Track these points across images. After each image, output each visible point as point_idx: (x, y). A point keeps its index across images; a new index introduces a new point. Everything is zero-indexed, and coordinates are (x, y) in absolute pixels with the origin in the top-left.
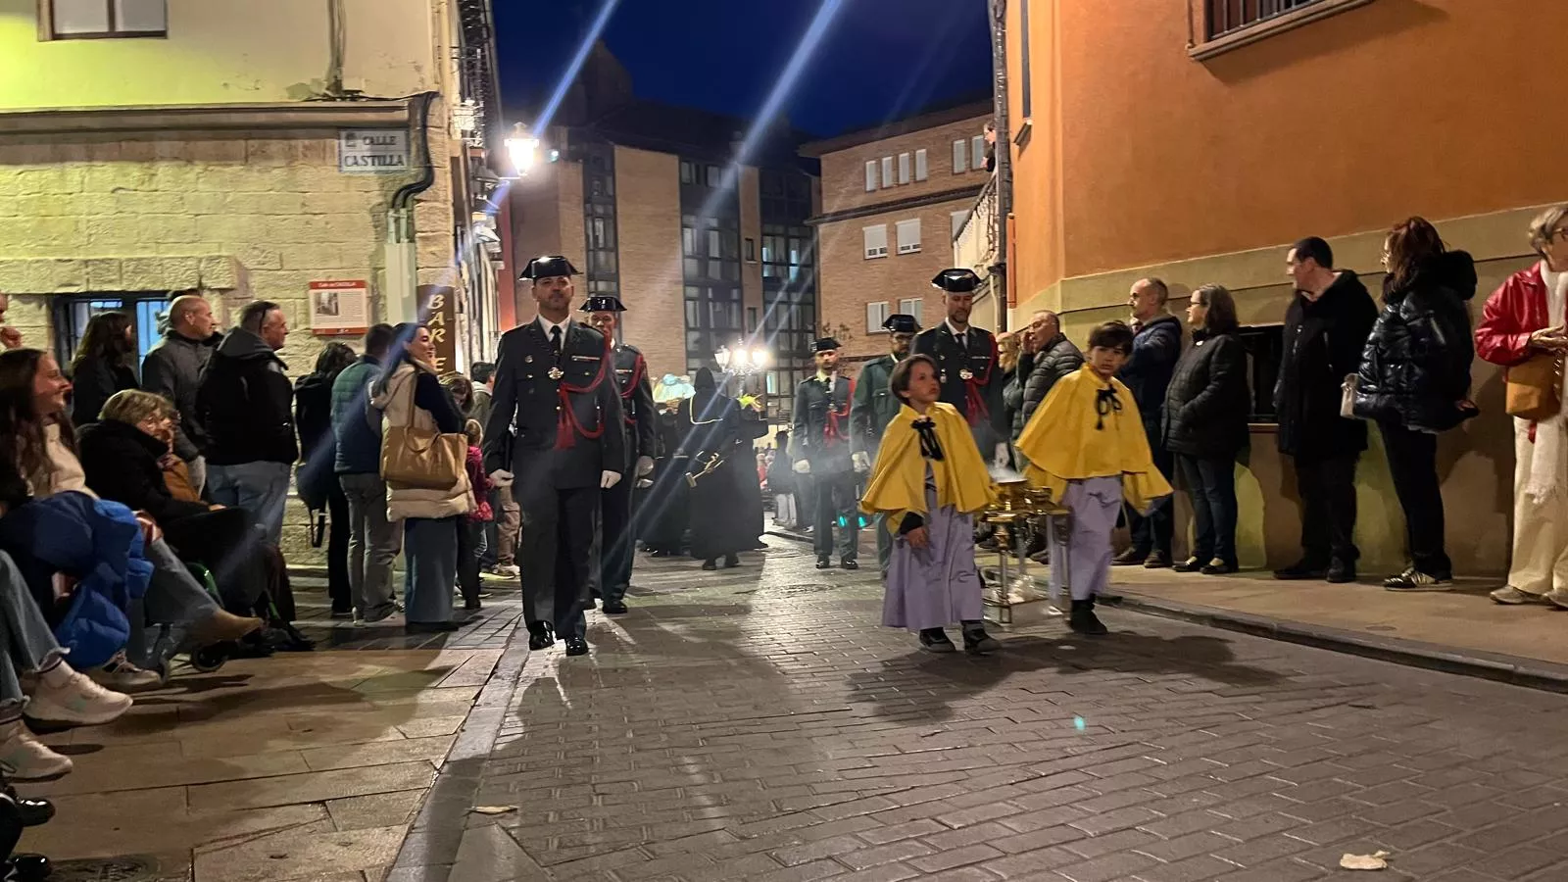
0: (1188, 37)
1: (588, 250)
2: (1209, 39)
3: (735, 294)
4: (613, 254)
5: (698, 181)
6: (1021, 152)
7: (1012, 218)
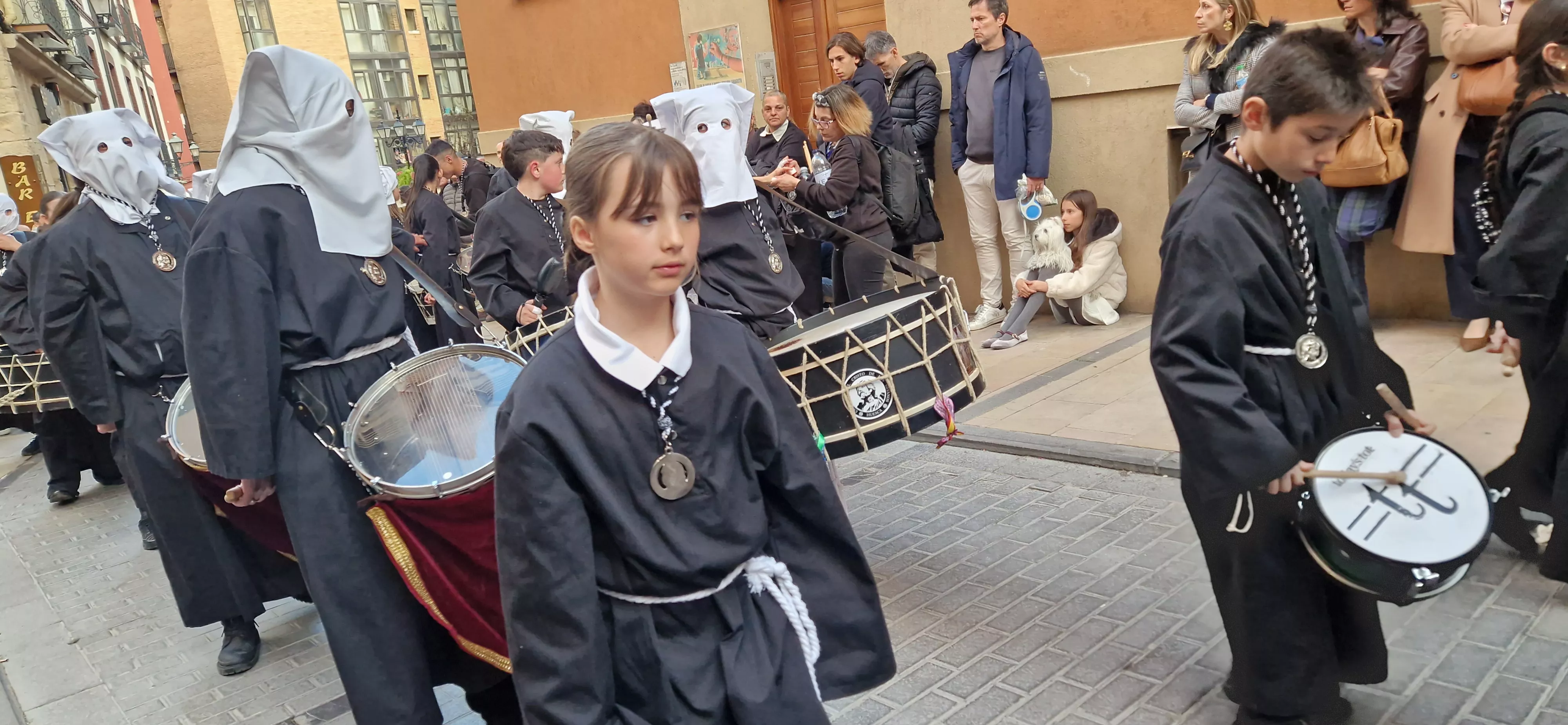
1: (243, 33)
3: (403, 64)
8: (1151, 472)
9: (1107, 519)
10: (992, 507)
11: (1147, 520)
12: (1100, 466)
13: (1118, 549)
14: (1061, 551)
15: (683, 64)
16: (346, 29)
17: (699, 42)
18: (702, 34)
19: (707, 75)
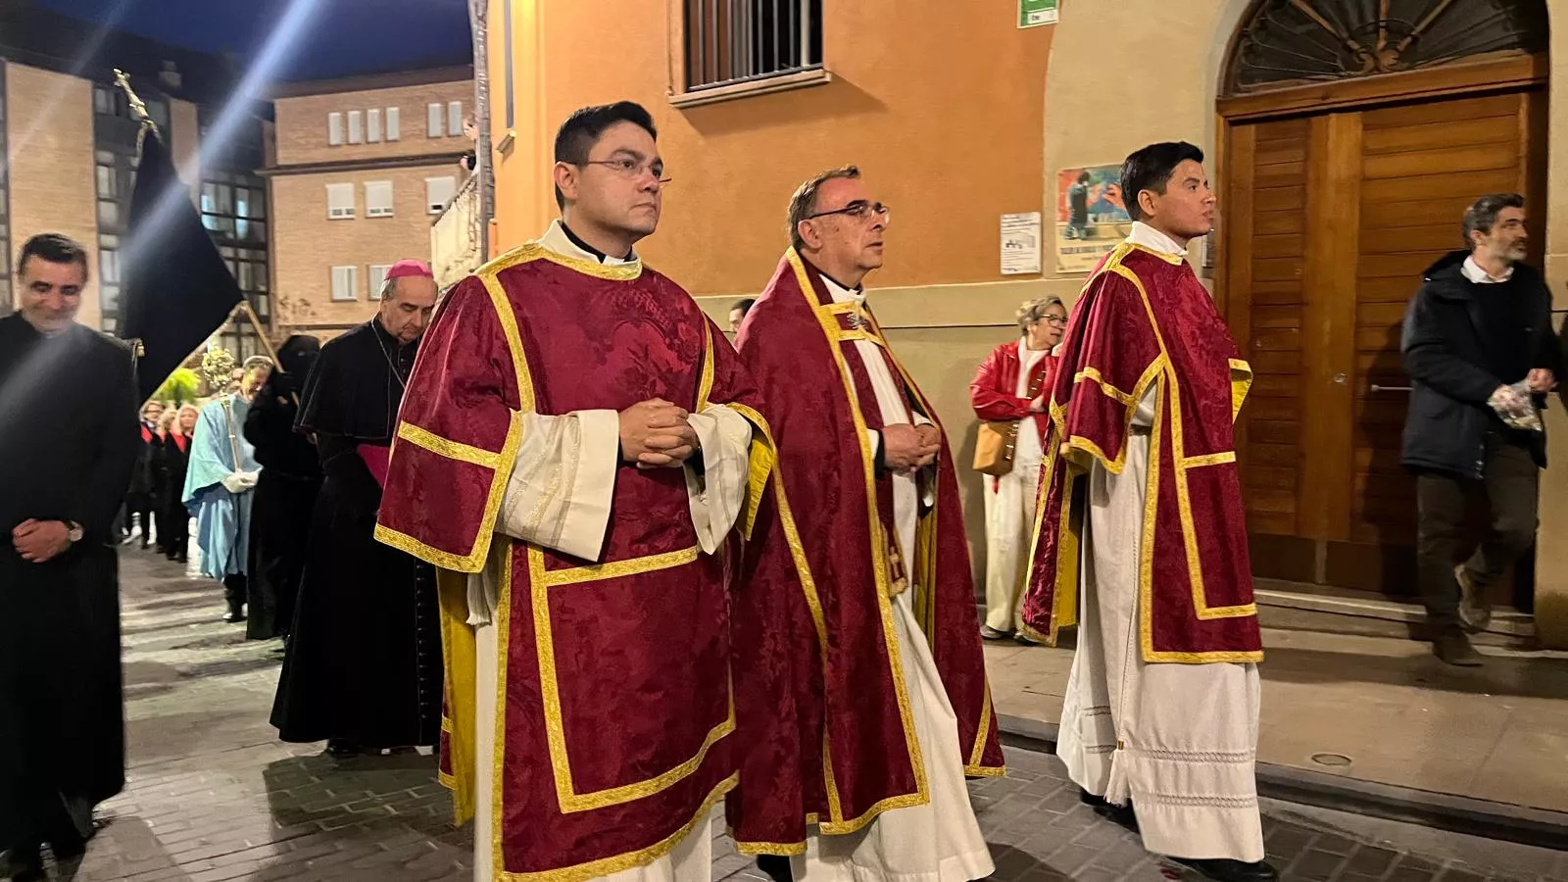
0: (668, 84)
2: (688, 91)
5: (117, 113)
6: (504, 159)
7: (495, 224)
15: (1035, 217)
16: (102, 197)
17: (1081, 181)
18: (1088, 171)
19: (1090, 234)
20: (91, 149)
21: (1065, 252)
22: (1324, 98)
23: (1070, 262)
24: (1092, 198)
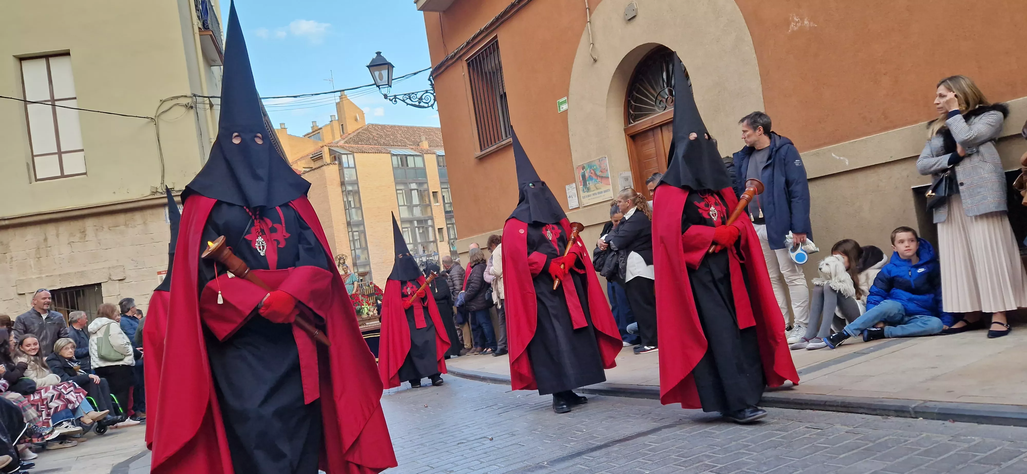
1: (345, 209)
2: (481, 151)
3: (430, 222)
4: (359, 212)
5: (402, 165)
8: (909, 415)
9: (867, 444)
10: (774, 439)
11: (901, 445)
12: (866, 414)
13: (873, 462)
14: (825, 463)
15: (574, 185)
16: (400, 204)
17: (583, 170)
18: (585, 165)
19: (589, 190)
20: (394, 184)
21: (584, 197)
22: (652, 123)
23: (586, 202)
24: (587, 175)
